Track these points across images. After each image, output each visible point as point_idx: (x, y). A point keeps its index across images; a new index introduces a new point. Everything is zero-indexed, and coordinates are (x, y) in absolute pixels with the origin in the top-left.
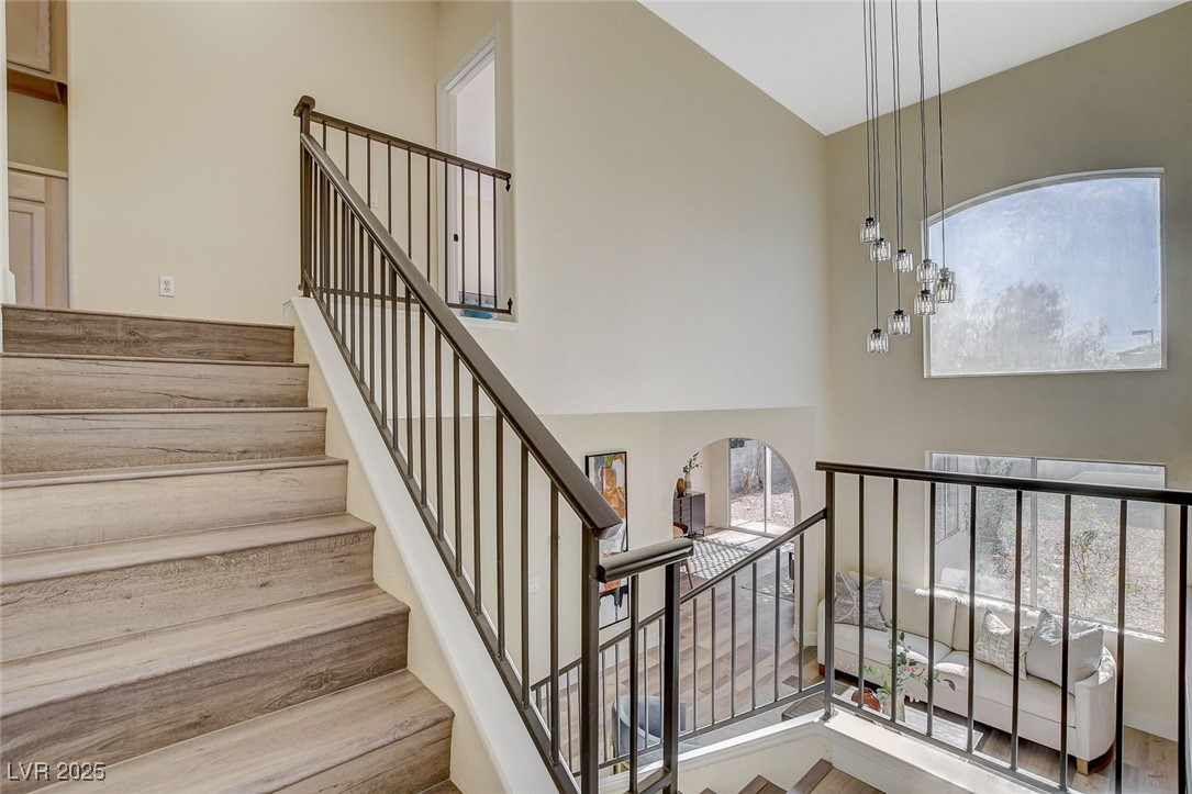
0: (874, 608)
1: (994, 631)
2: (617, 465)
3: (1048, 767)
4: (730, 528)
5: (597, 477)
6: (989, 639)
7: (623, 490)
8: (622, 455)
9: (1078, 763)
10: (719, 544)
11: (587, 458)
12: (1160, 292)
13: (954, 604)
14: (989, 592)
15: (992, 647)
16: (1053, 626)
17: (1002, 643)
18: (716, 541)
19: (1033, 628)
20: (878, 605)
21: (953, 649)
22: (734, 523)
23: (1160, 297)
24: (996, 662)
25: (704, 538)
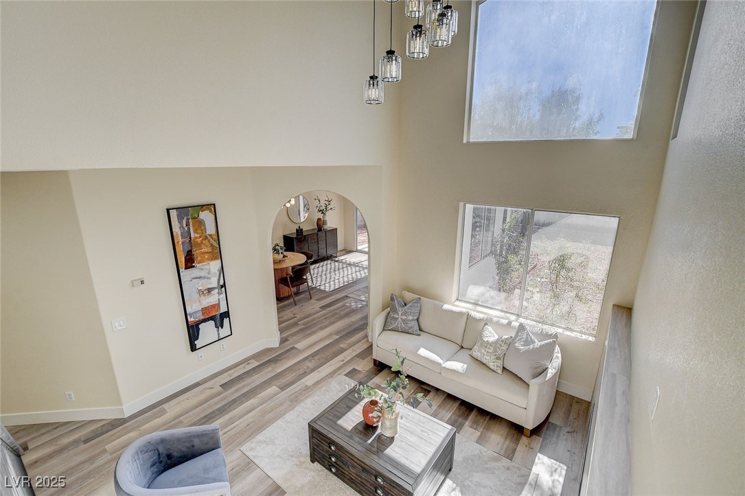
0: (413, 320)
1: (486, 339)
2: (206, 216)
3: (506, 432)
4: (357, 251)
5: (181, 227)
6: (481, 345)
7: (215, 237)
8: (211, 207)
9: (525, 431)
10: (345, 263)
11: (168, 210)
12: (640, 88)
13: (466, 316)
14: (493, 305)
15: (483, 351)
16: (524, 336)
17: (489, 348)
18: (344, 261)
19: (511, 337)
20: (416, 318)
21: (462, 347)
22: (359, 248)
23: (639, 94)
24: (484, 361)
25: (337, 259)
